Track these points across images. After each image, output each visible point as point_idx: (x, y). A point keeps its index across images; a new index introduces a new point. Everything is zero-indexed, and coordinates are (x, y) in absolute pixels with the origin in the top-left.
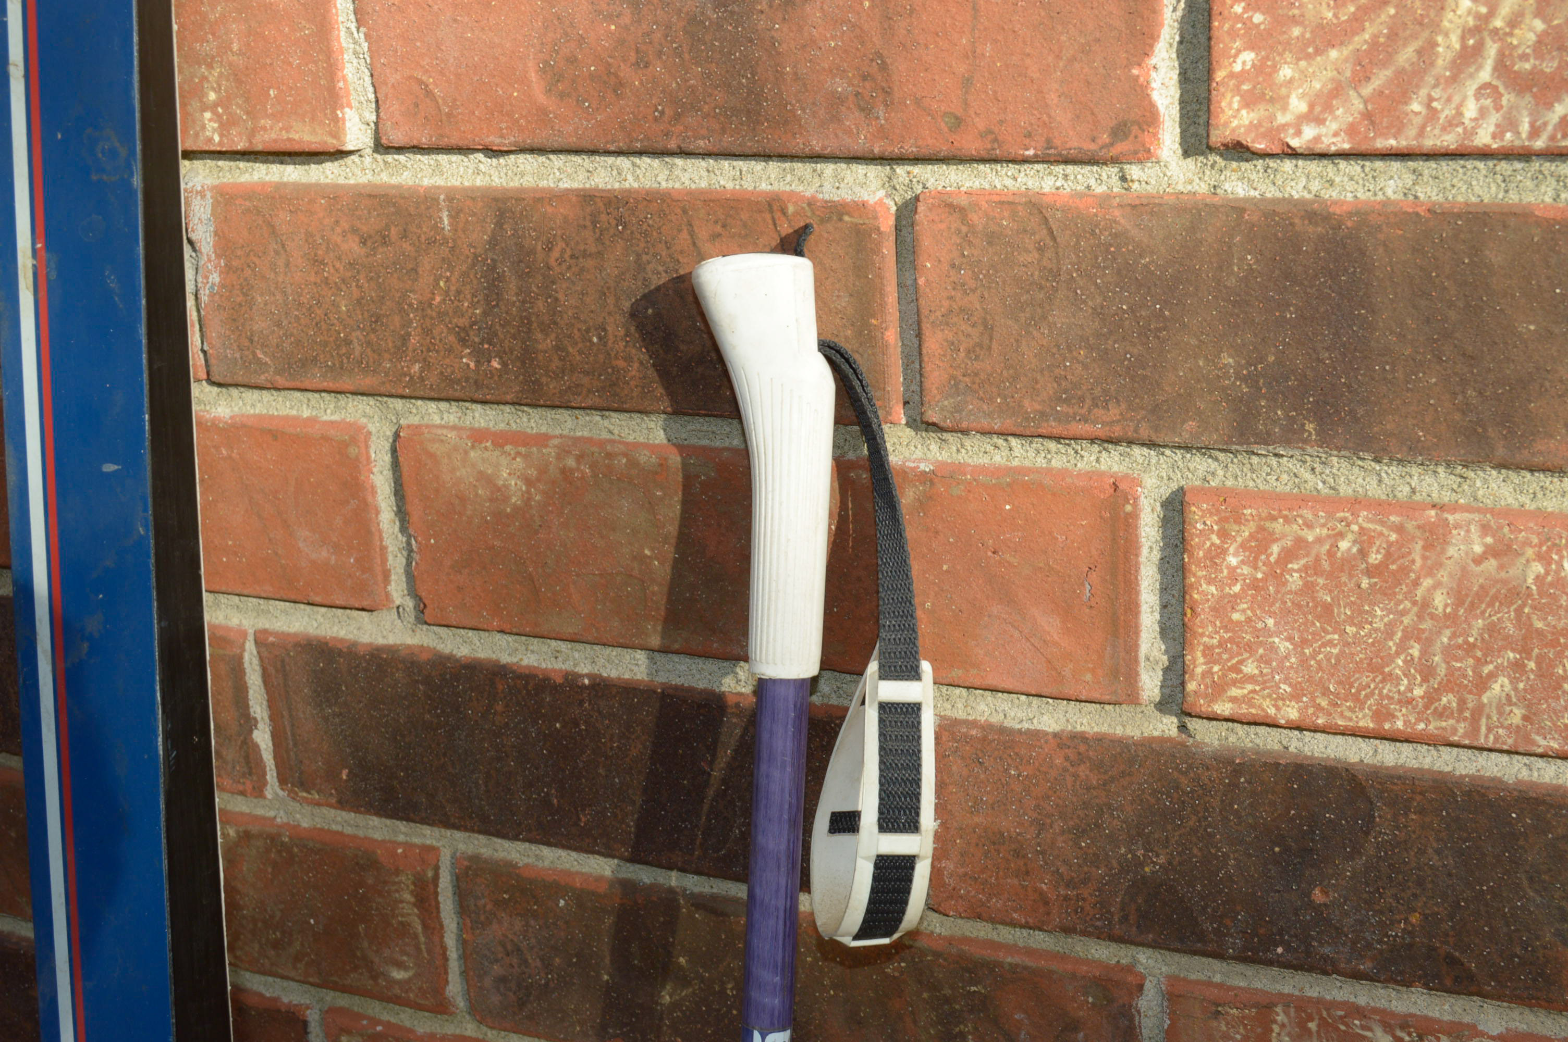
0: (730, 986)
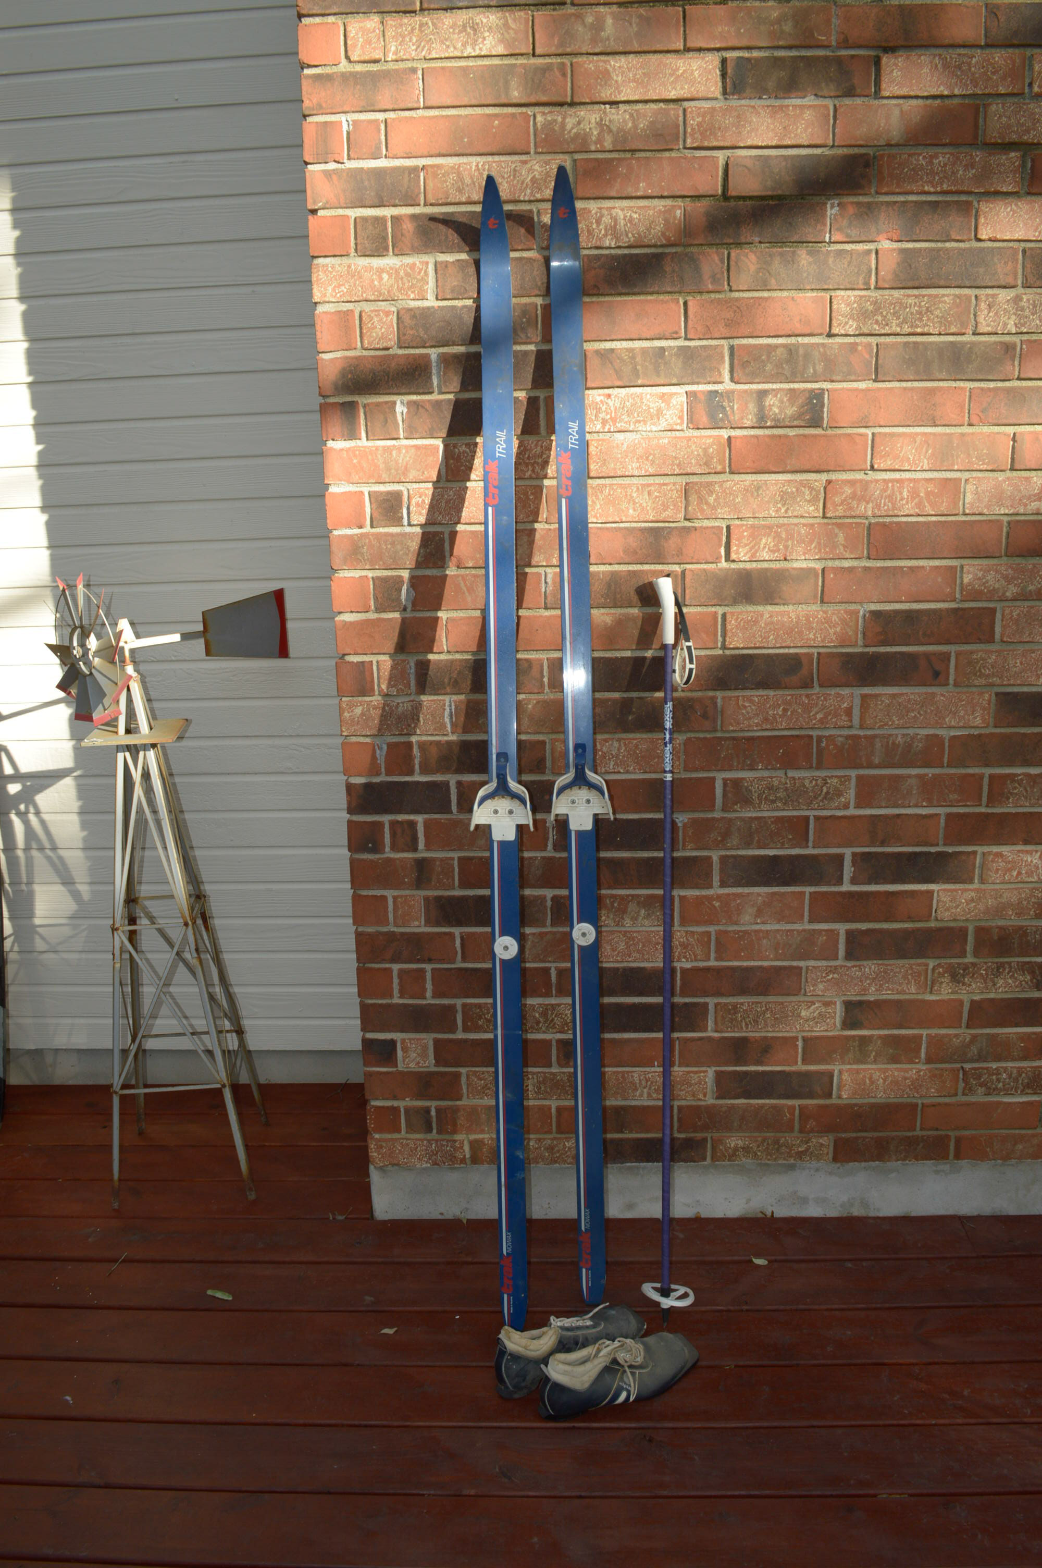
0: (643, 713)
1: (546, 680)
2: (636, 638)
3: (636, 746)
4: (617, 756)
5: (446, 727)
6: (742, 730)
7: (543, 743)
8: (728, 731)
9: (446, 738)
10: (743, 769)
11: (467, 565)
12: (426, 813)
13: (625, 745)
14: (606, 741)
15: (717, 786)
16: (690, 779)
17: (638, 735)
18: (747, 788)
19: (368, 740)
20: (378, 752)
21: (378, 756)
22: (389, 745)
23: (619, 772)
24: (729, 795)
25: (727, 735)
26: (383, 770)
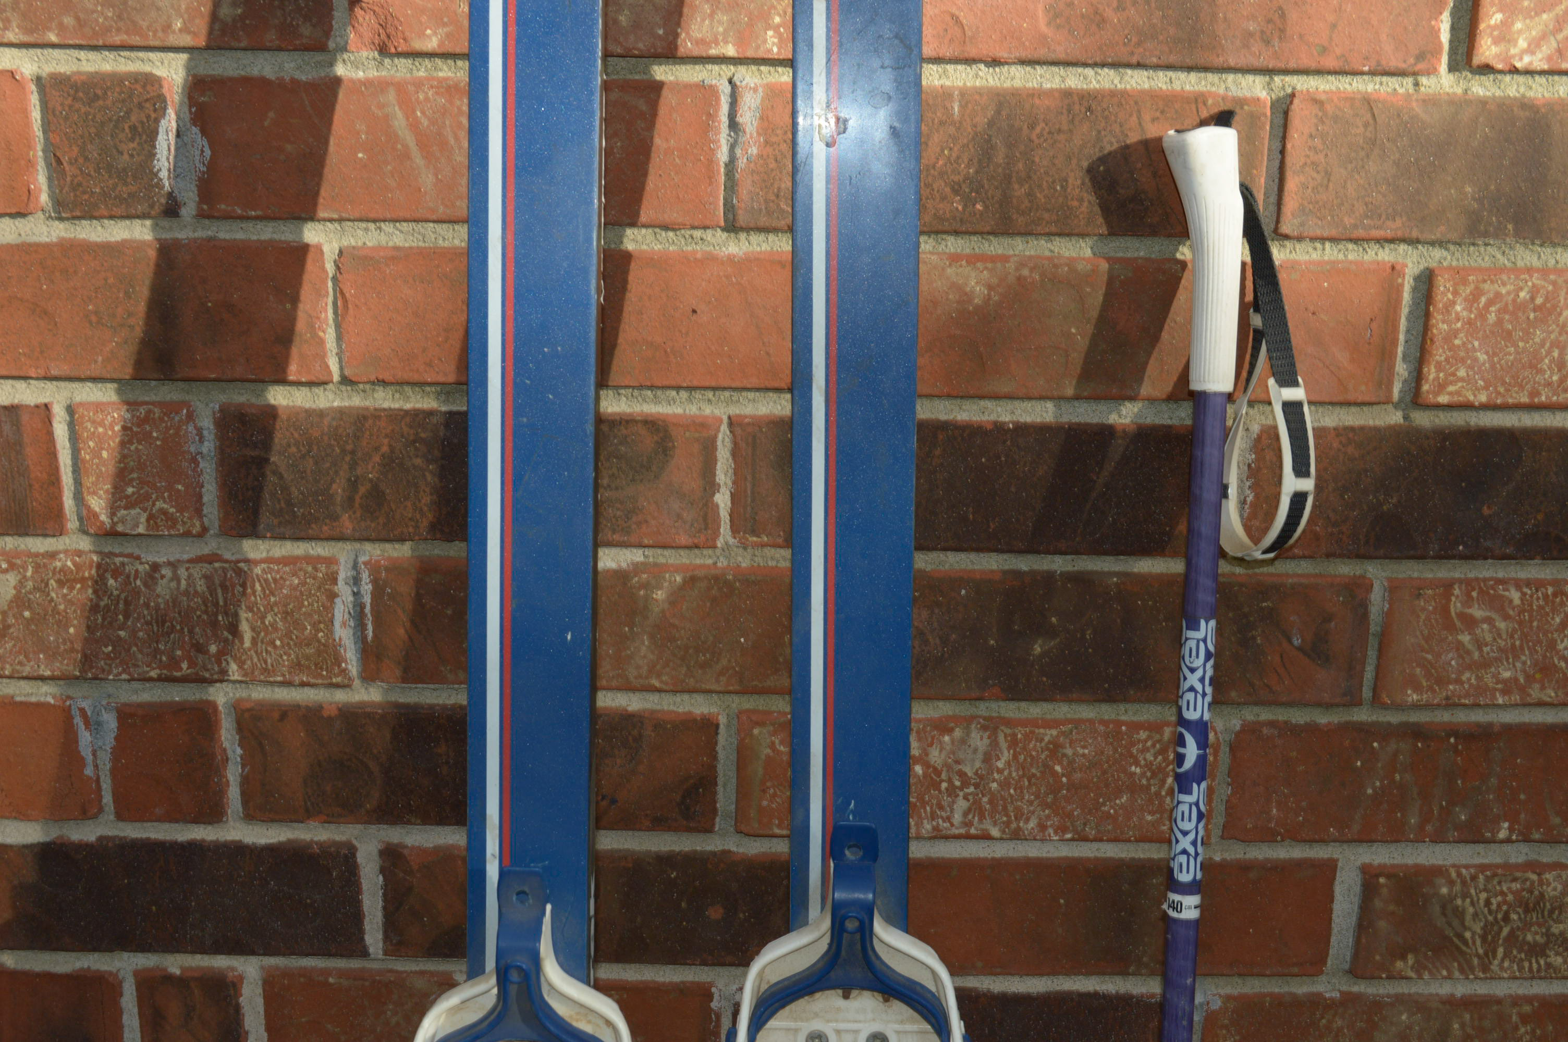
0: (1089, 632)
1: (723, 499)
2: (1077, 357)
3: (1055, 749)
4: (981, 781)
5: (338, 660)
6: (1450, 704)
7: (709, 726)
8: (1399, 707)
9: (341, 696)
10: (1439, 838)
11: (418, 45)
12: (268, 952)
13: (1013, 743)
14: (942, 726)
15: (1338, 889)
16: (1245, 867)
17: (1062, 710)
18: (1446, 904)
19: (46, 693)
20: (85, 738)
21: (86, 751)
22: (126, 715)
23: (986, 837)
24: (1382, 924)
25: (1394, 718)
26: (108, 798)
